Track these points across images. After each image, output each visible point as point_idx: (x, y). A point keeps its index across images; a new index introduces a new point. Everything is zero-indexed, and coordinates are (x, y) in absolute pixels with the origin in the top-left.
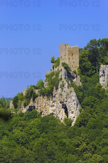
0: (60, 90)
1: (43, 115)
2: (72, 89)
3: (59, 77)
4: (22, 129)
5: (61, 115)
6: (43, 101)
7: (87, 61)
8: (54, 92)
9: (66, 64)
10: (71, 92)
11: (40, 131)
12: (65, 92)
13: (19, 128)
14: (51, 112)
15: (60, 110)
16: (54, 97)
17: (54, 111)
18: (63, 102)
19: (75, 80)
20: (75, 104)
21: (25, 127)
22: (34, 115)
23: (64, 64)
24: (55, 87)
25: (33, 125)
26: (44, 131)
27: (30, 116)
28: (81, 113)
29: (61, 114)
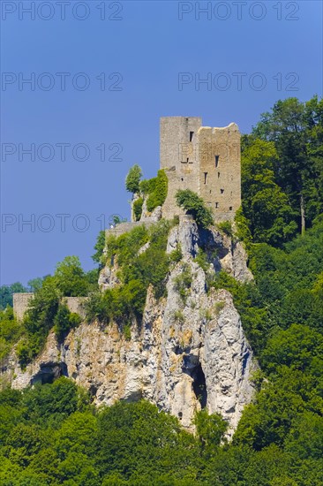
0: (175, 300)
1: (101, 399)
2: (224, 295)
3: (170, 250)
4: (26, 457)
5: (179, 401)
6: (101, 343)
7: (272, 186)
8: (146, 309)
9: (195, 198)
10: (220, 307)
11: (100, 462)
12: (193, 306)
13: (13, 451)
14: (132, 386)
15: (174, 379)
16: (149, 326)
17: (146, 384)
18: (187, 350)
19: (226, 261)
20: (235, 355)
21: (34, 449)
22: (66, 397)
23: (184, 198)
24: (150, 288)
25: (71, 439)
26: (116, 462)
27: (48, 402)
28: (259, 390)
29: (178, 397)
